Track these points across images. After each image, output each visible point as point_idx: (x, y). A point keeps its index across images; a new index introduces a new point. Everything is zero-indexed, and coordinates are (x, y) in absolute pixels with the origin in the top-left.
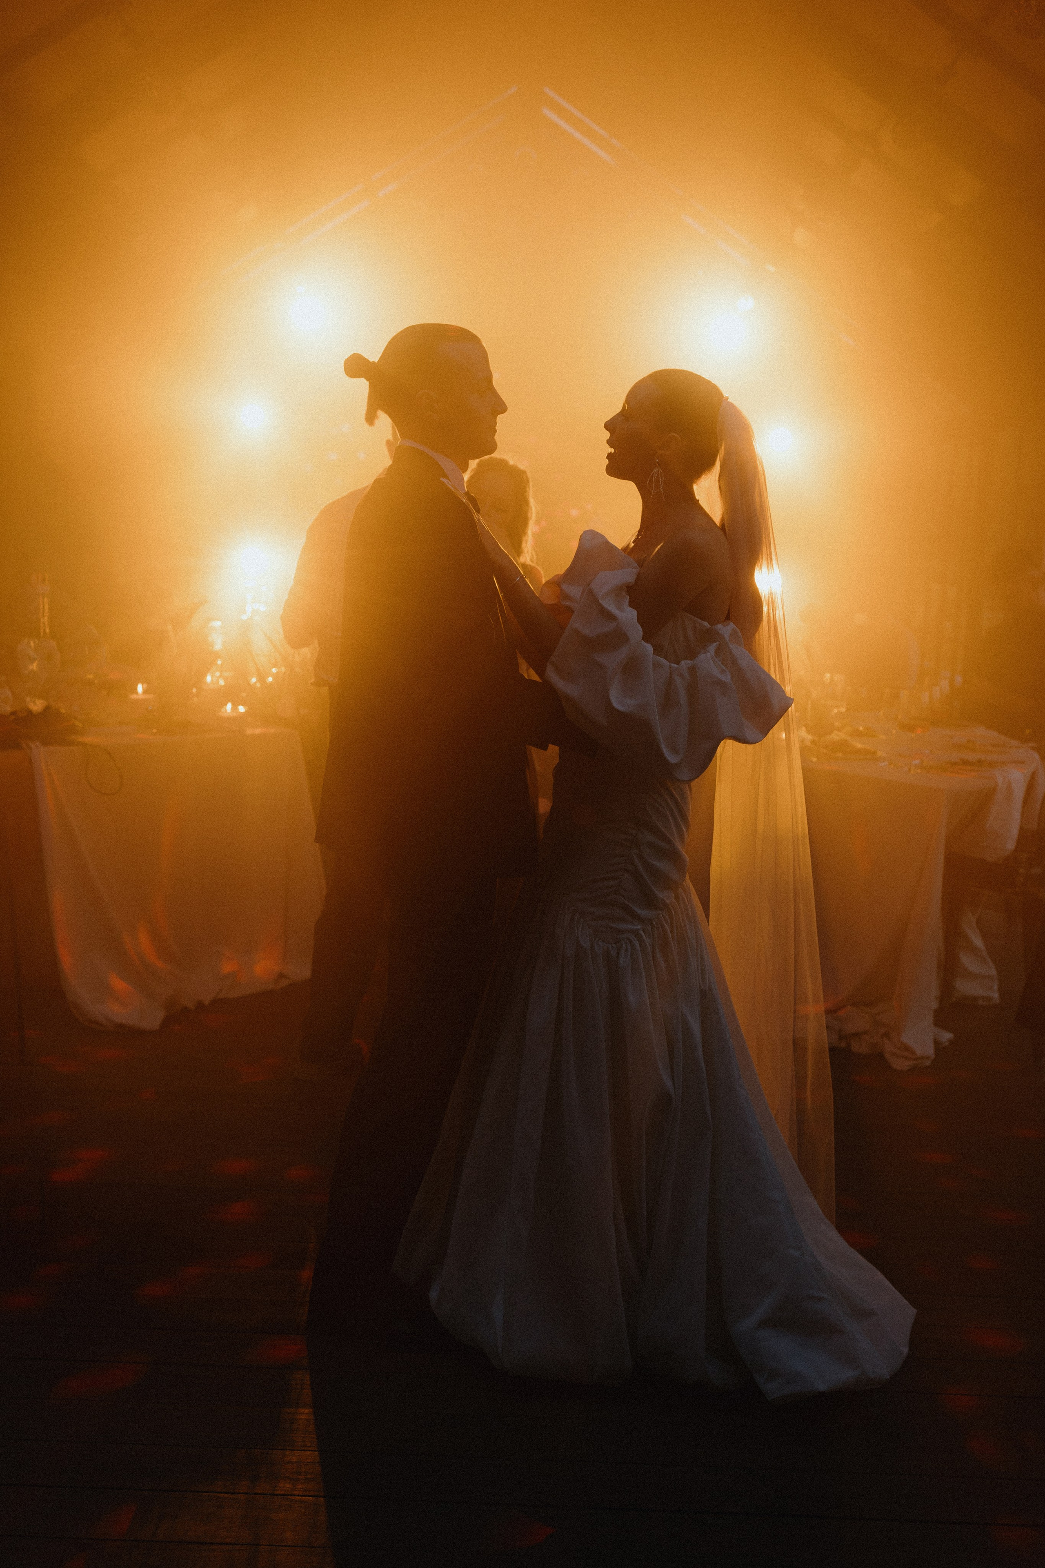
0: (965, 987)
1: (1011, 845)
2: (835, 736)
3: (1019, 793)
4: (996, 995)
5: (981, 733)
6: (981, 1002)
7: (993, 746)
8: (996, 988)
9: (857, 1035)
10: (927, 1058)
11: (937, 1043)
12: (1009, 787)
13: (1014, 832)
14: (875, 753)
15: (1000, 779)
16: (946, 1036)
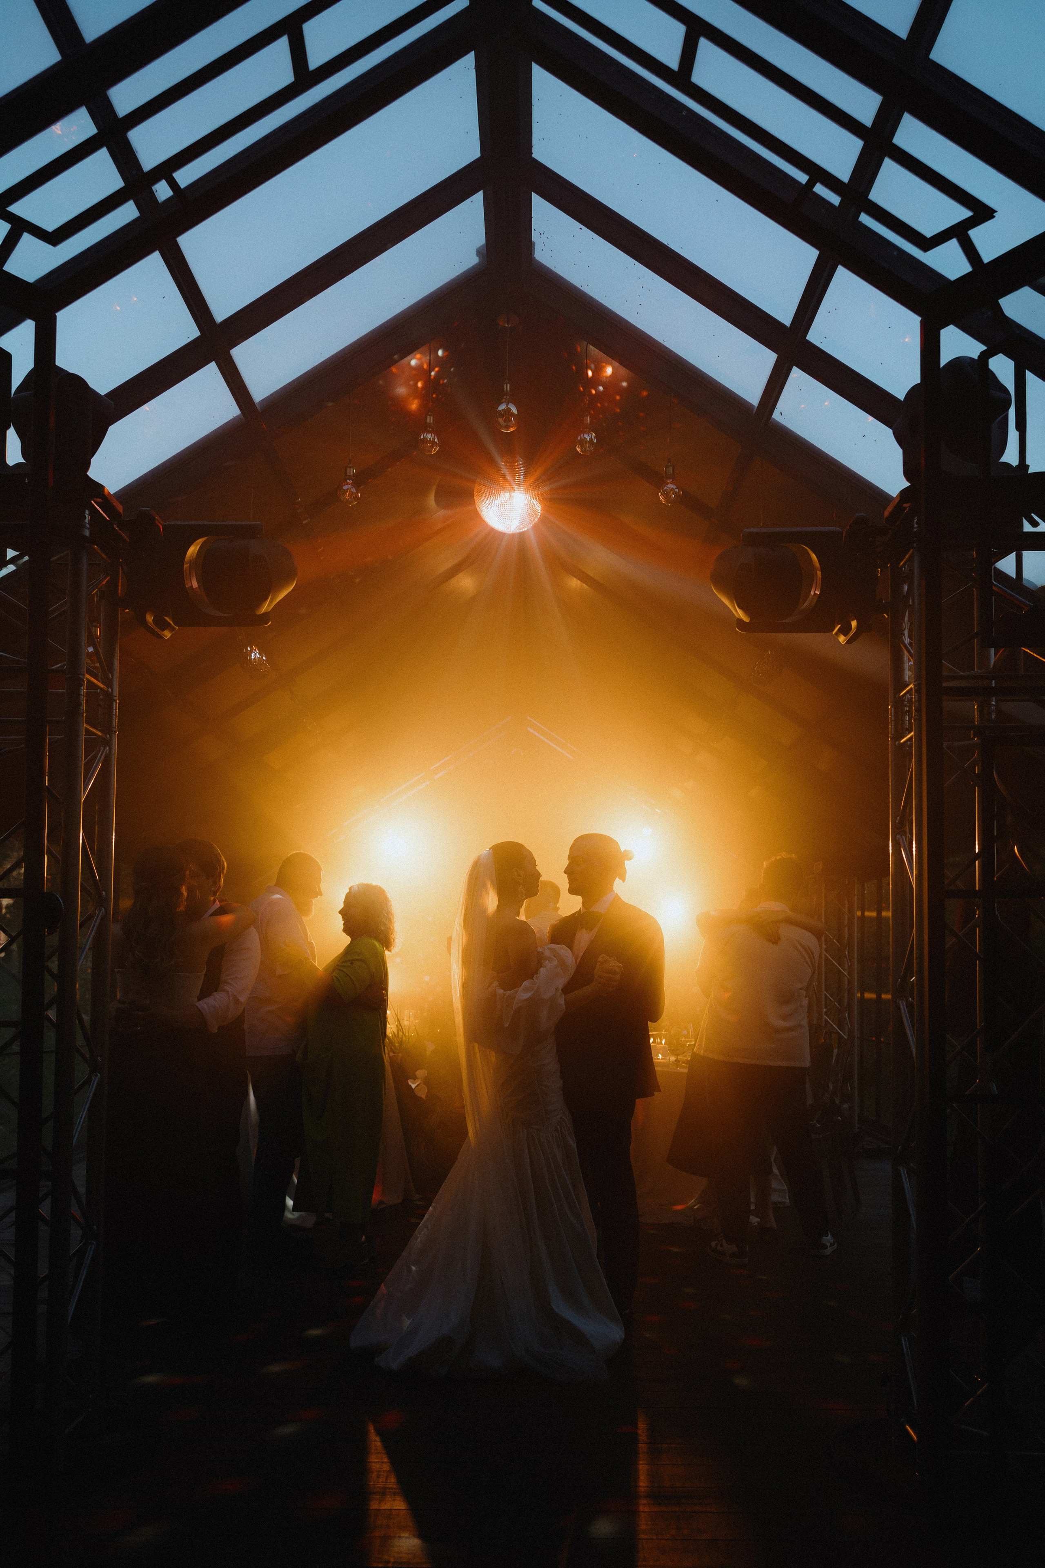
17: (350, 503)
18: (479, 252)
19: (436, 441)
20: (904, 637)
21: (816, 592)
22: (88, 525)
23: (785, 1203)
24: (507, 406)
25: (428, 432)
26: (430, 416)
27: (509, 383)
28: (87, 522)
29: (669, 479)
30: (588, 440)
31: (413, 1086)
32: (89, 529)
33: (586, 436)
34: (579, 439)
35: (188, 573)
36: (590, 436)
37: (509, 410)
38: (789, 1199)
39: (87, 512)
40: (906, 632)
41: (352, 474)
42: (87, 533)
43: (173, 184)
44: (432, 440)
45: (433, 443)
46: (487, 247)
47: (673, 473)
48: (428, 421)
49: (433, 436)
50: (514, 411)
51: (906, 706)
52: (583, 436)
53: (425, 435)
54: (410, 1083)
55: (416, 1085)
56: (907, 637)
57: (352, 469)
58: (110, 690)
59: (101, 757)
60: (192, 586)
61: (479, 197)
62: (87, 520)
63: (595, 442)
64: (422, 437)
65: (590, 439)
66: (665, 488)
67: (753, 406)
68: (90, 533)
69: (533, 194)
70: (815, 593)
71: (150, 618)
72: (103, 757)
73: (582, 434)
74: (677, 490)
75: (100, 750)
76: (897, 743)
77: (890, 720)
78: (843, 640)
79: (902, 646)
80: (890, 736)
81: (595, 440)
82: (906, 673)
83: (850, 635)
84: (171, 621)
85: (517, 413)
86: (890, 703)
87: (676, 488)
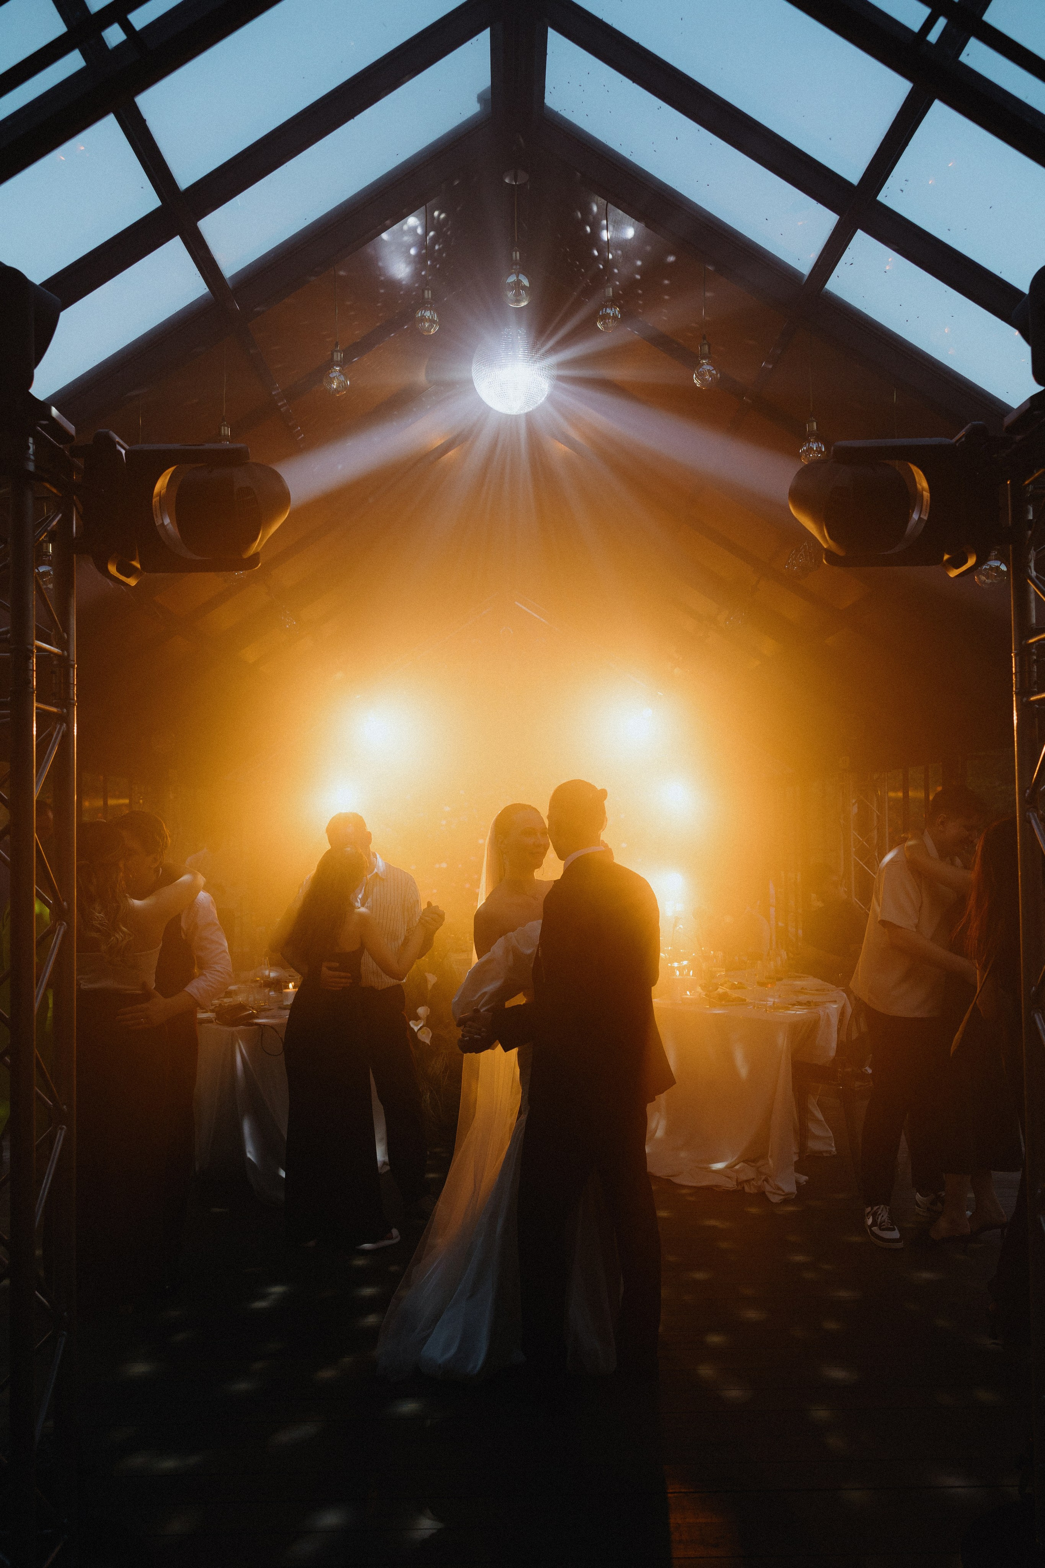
0: (814, 1145)
1: (832, 1053)
2: (720, 990)
3: (835, 1021)
4: (834, 1149)
5: (810, 982)
6: (825, 1154)
7: (817, 990)
8: (833, 1145)
9: (747, 1181)
10: (792, 1193)
11: (797, 1183)
12: (828, 1020)
13: (834, 1045)
14: (745, 1000)
15: (822, 1013)
16: (804, 1179)
17: (338, 392)
18: (481, 98)
19: (435, 319)
20: (1030, 570)
21: (922, 516)
22: (32, 457)
23: (830, 1152)
24: (518, 277)
25: (426, 309)
26: (428, 290)
27: (519, 251)
28: (32, 453)
29: (705, 359)
30: (612, 315)
31: (416, 1029)
32: (33, 461)
33: (608, 311)
34: (601, 314)
35: (158, 507)
36: (613, 310)
37: (519, 282)
38: (836, 1147)
39: (31, 440)
40: (1032, 565)
41: (339, 359)
42: (31, 467)
43: (127, 27)
44: (431, 318)
45: (432, 321)
46: (492, 93)
47: (709, 352)
48: (426, 296)
49: (432, 313)
50: (526, 282)
51: (1034, 654)
53: (423, 312)
54: (412, 1025)
55: (419, 1027)
56: (1033, 570)
57: (339, 354)
58: (66, 653)
59: (57, 737)
60: (163, 523)
61: (486, 35)
62: (31, 451)
63: (619, 317)
64: (419, 315)
65: (613, 314)
66: (701, 369)
67: (803, 275)
68: (36, 467)
69: (549, 28)
70: (919, 518)
71: (112, 569)
72: (59, 738)
73: (605, 309)
74: (714, 372)
75: (56, 728)
76: (1025, 699)
77: (1014, 671)
78: (953, 573)
79: (1029, 581)
80: (1014, 690)
81: (619, 315)
82: (1034, 613)
83: (964, 568)
84: (139, 566)
85: (528, 286)
86: (1013, 651)
87: (713, 368)
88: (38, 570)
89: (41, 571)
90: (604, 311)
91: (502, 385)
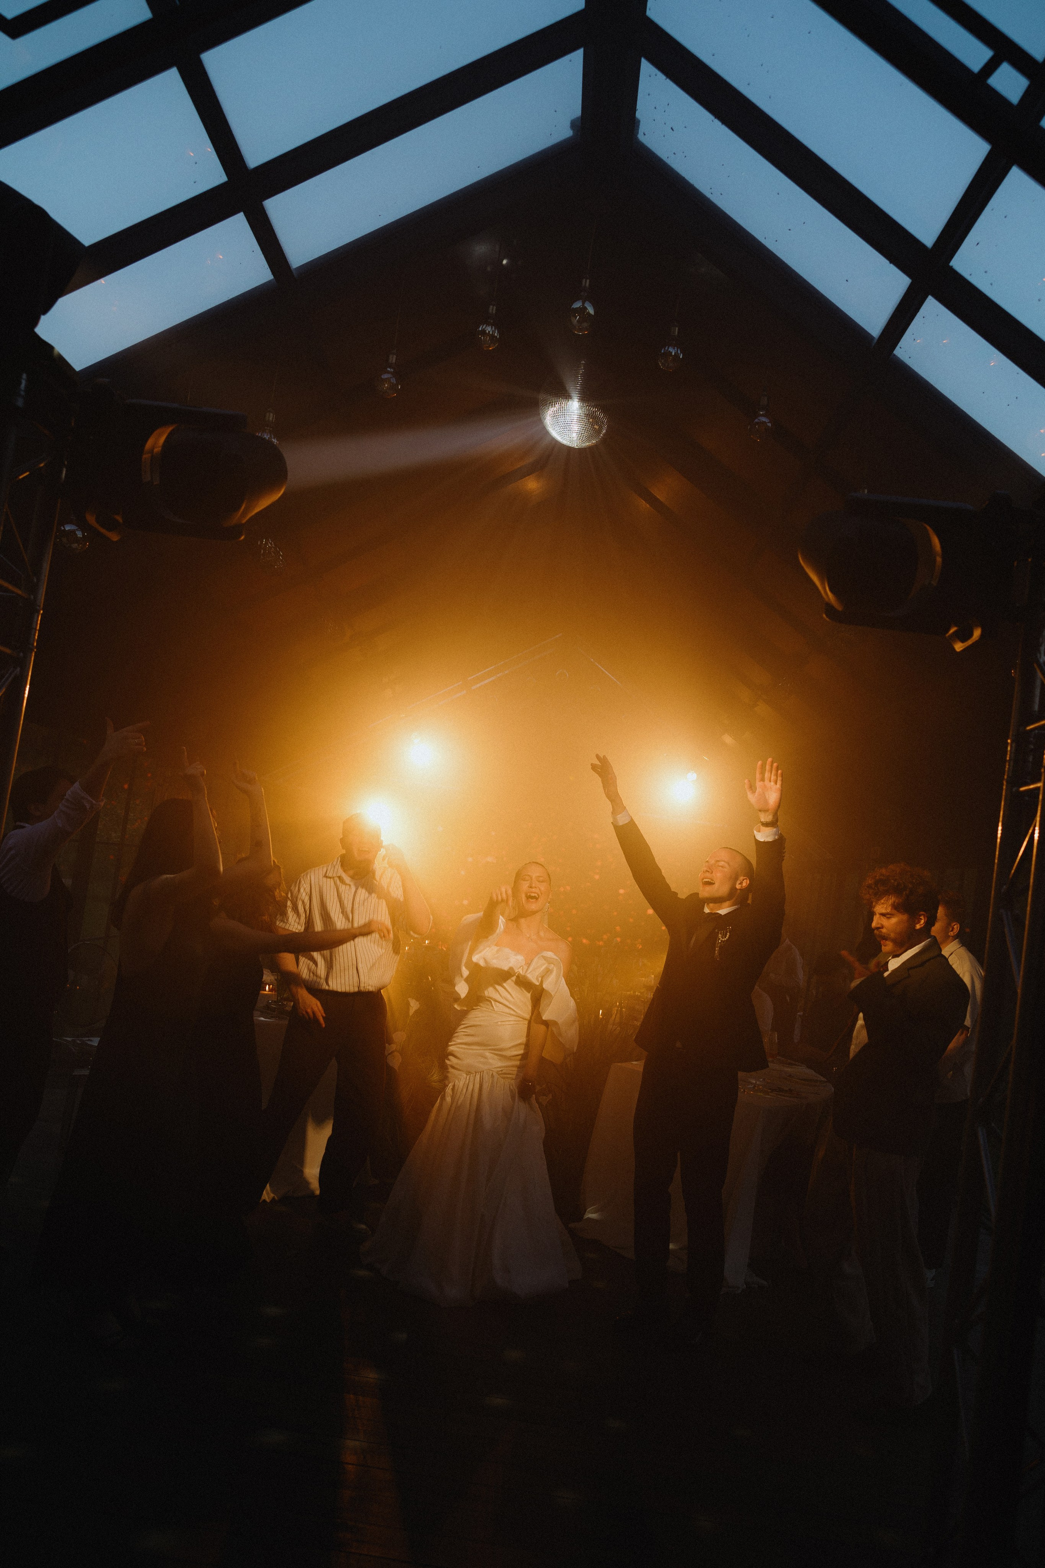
17: (387, 395)
18: (573, 125)
19: (496, 335)
20: (1038, 655)
21: (932, 582)
24: (583, 304)
25: (488, 324)
26: (494, 305)
27: (588, 279)
29: (762, 410)
30: (673, 354)
32: (24, 397)
33: (671, 349)
34: (663, 352)
35: (148, 465)
36: (676, 350)
37: (584, 309)
40: (1042, 649)
41: (394, 361)
44: (491, 333)
45: (493, 336)
46: (582, 121)
47: (768, 404)
48: (490, 310)
49: (493, 329)
50: (591, 311)
51: (1031, 743)
52: (668, 348)
53: (484, 327)
56: (1042, 654)
57: (395, 356)
58: (32, 597)
59: (8, 679)
60: (152, 482)
61: (578, 56)
63: (681, 357)
64: (480, 329)
65: (675, 353)
66: (756, 422)
67: (872, 338)
68: (26, 404)
69: (643, 60)
71: (91, 519)
72: (10, 679)
74: (770, 425)
75: (9, 670)
76: (1014, 790)
77: (1008, 758)
78: (959, 647)
79: (1035, 665)
80: (1006, 777)
81: (681, 355)
82: (1037, 700)
83: (970, 642)
84: (121, 520)
85: (593, 314)
86: (1010, 737)
87: (769, 421)
88: (64, 527)
89: (67, 529)
90: (666, 349)
91: (565, 416)
